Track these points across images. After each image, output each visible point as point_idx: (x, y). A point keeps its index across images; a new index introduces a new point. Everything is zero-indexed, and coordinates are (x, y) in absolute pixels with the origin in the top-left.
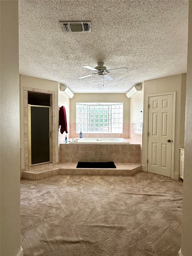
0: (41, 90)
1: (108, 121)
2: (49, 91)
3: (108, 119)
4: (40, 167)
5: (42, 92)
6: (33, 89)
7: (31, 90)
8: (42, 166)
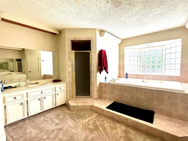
0: (81, 38)
1: (161, 62)
2: (88, 38)
3: (161, 60)
4: (81, 99)
5: (82, 39)
6: (75, 38)
7: (73, 39)
8: (83, 99)
